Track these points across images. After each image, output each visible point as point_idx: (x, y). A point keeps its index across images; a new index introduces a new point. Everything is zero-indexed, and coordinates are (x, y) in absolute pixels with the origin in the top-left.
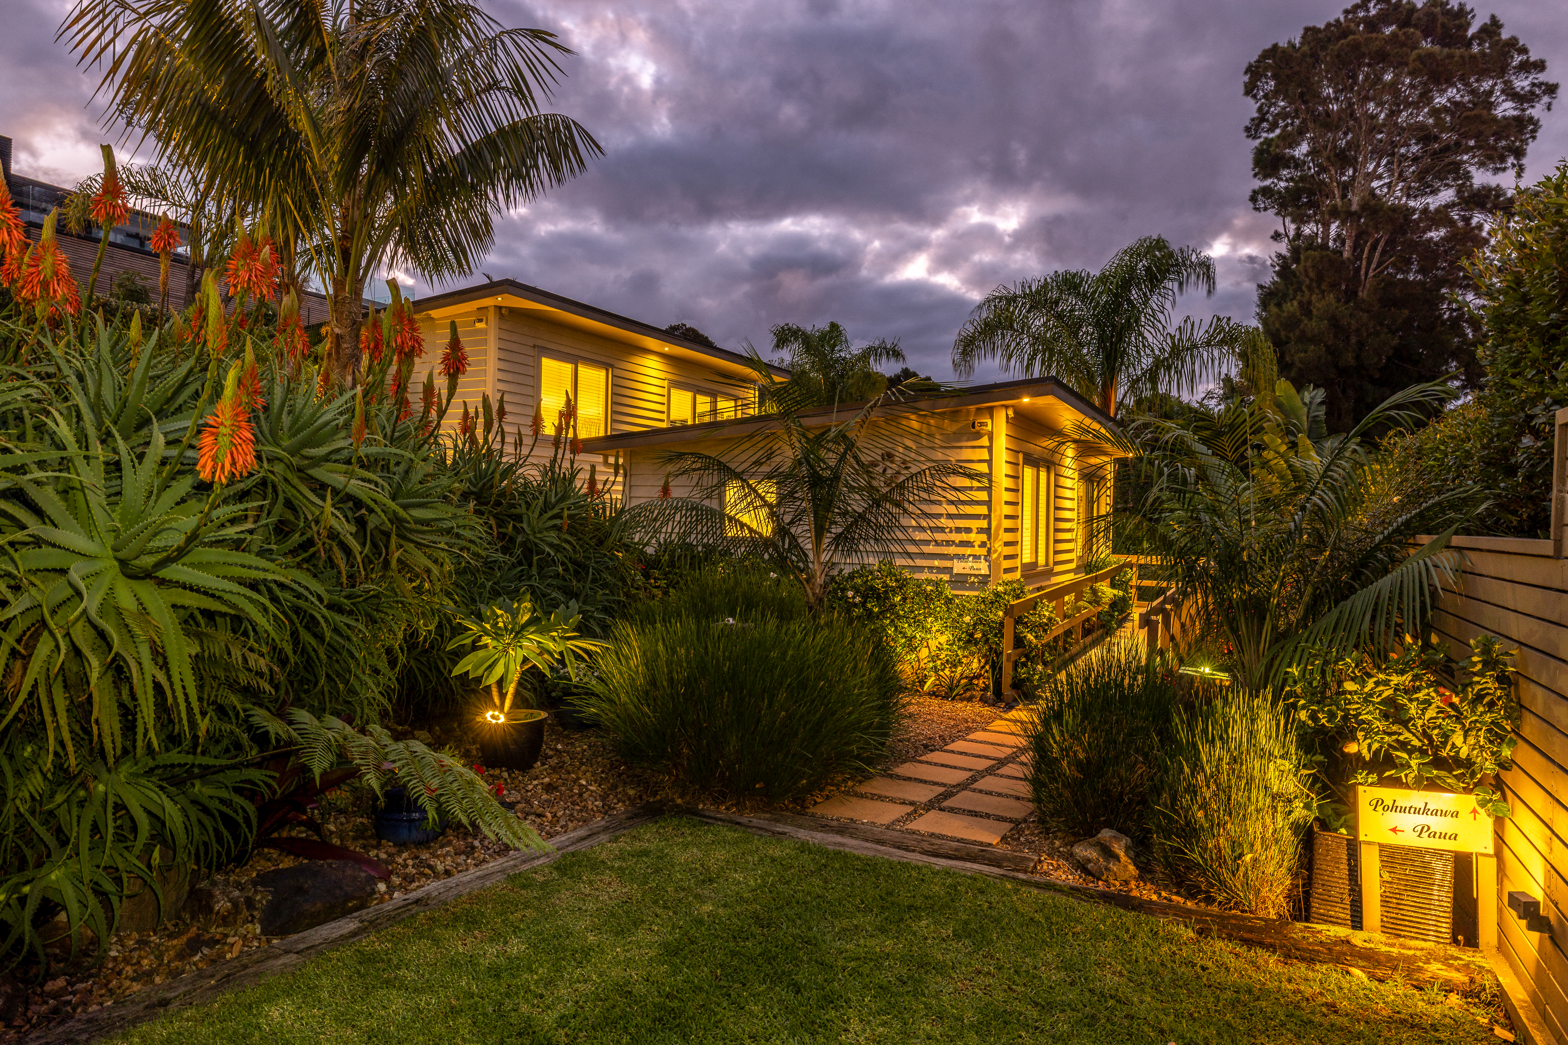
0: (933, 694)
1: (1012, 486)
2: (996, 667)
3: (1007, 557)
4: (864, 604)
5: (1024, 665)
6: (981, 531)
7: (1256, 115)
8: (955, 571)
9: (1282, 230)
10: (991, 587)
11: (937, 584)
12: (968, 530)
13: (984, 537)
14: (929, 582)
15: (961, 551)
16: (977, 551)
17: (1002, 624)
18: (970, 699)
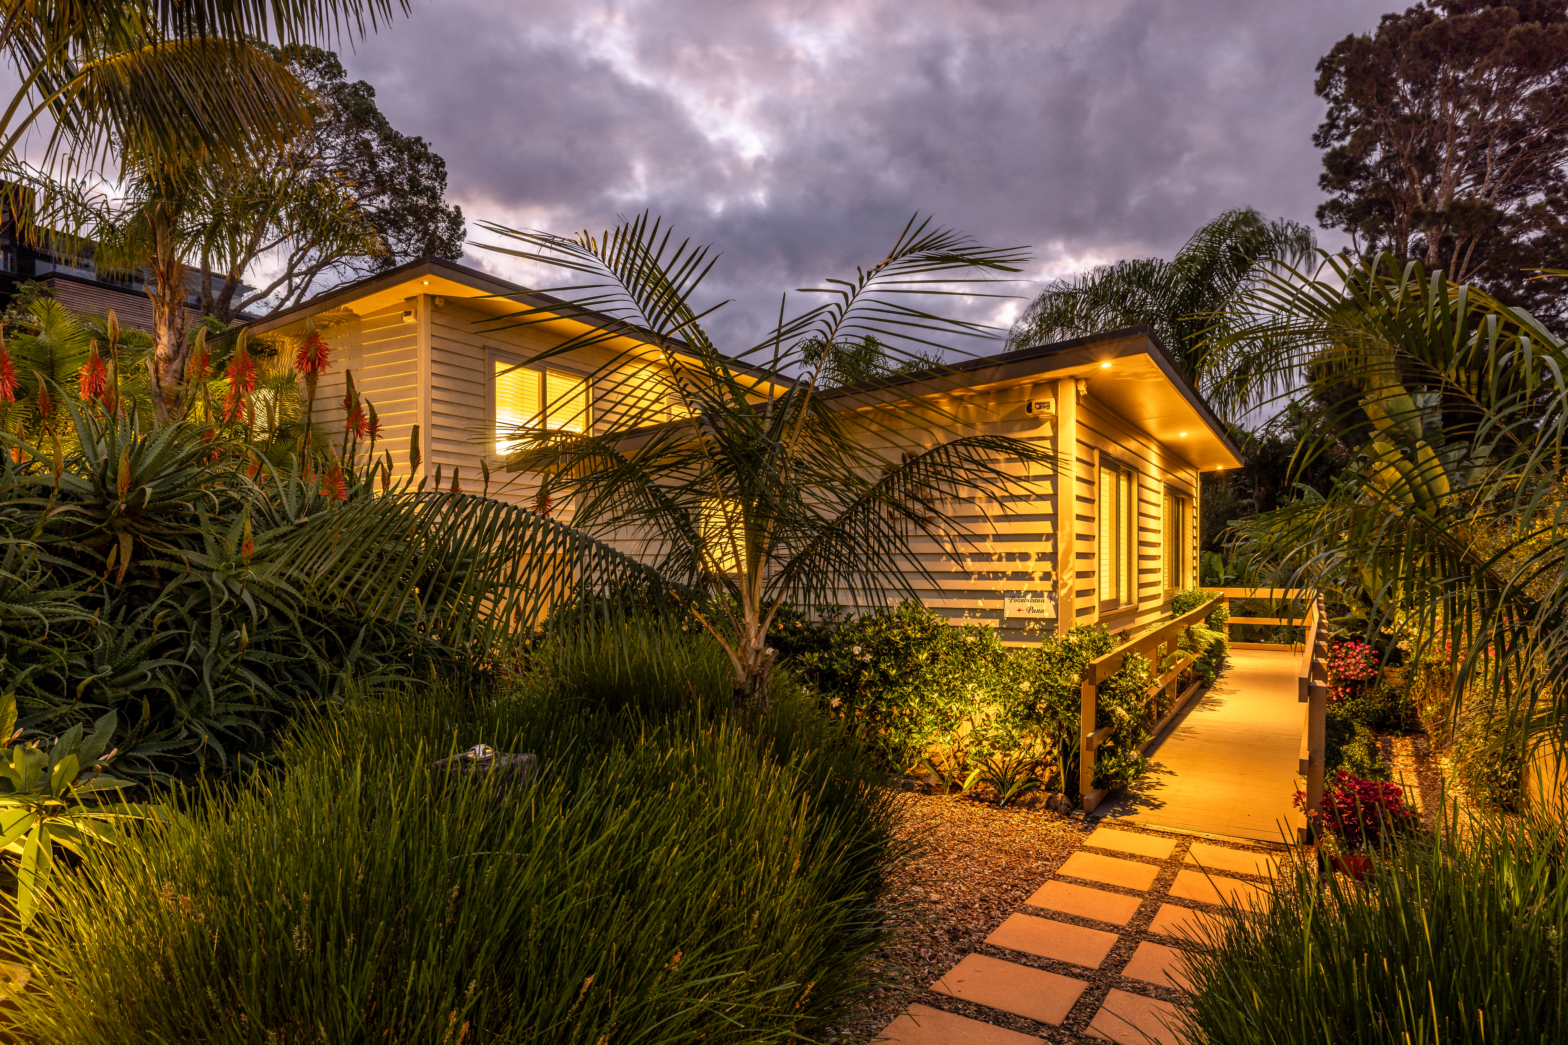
0: (976, 797)
1: (1086, 495)
2: (1070, 754)
3: (1080, 594)
4: (875, 664)
5: (1112, 752)
6: (1042, 557)
7: (1325, 121)
8: (1007, 614)
9: (1351, 247)
10: (1060, 635)
11: (980, 633)
12: (1025, 557)
13: (1047, 566)
14: (970, 630)
15: (1014, 585)
16: (1038, 585)
17: (1077, 692)
18: (1031, 805)
